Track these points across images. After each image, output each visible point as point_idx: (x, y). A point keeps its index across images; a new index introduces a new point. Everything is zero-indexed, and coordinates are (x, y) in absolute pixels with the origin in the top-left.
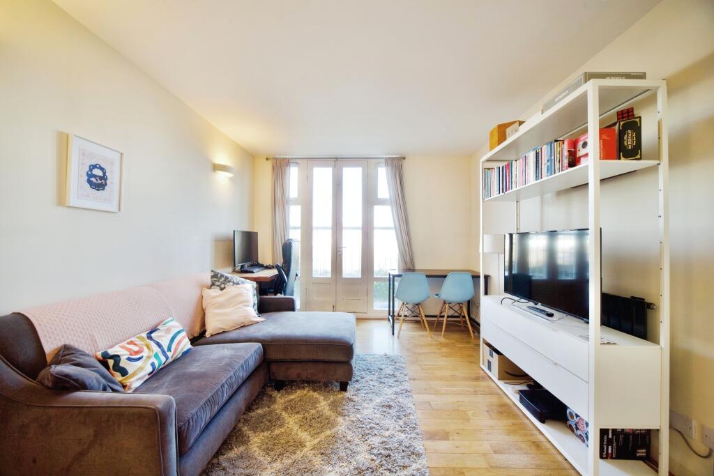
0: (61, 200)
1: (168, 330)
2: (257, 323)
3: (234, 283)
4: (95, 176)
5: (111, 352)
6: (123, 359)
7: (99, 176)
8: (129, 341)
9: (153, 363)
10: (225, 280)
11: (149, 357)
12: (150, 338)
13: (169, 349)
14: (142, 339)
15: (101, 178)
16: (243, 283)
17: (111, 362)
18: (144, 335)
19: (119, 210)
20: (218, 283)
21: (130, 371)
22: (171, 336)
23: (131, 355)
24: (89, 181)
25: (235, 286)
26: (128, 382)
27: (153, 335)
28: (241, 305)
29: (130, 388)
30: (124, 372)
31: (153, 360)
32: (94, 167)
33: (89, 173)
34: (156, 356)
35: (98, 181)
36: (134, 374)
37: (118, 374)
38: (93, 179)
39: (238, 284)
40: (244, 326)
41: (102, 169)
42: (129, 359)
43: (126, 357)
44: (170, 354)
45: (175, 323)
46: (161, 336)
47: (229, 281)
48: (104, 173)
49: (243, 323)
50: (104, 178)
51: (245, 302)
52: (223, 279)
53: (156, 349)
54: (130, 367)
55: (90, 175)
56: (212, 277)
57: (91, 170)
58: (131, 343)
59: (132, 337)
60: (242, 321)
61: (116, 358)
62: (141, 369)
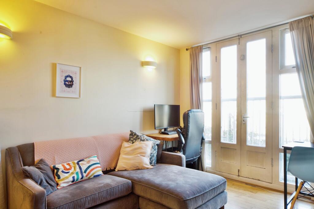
0: (54, 94)
1: (89, 162)
2: (148, 168)
3: (141, 140)
4: (67, 81)
5: (57, 166)
6: (60, 170)
7: (69, 81)
8: (67, 163)
9: (74, 177)
10: (136, 138)
11: (72, 173)
12: (78, 163)
13: (85, 172)
14: (74, 163)
15: (70, 82)
16: (147, 140)
17: (56, 171)
18: (76, 162)
19: (80, 96)
20: (132, 139)
21: (61, 177)
22: (89, 165)
23: (64, 170)
24: (65, 84)
25: (142, 142)
26: (60, 182)
27: (80, 163)
28: (139, 155)
29: (60, 186)
30: (59, 177)
31: (75, 175)
32: (67, 76)
33: (65, 80)
34: (77, 173)
35: (69, 83)
36: (63, 179)
37: (56, 177)
38: (67, 83)
39: (143, 141)
40: (139, 169)
41: (71, 77)
42: (63, 172)
43: (62, 170)
44: (85, 175)
45: (96, 159)
46: (83, 164)
47: (139, 139)
48: (72, 79)
49: (138, 167)
50: (72, 81)
51: (143, 154)
52: (135, 136)
53: (78, 170)
54: (62, 176)
55: (65, 81)
56: (130, 135)
57: (66, 78)
58: (69, 164)
59: (69, 161)
60: (138, 165)
61: (58, 169)
62: (67, 178)
